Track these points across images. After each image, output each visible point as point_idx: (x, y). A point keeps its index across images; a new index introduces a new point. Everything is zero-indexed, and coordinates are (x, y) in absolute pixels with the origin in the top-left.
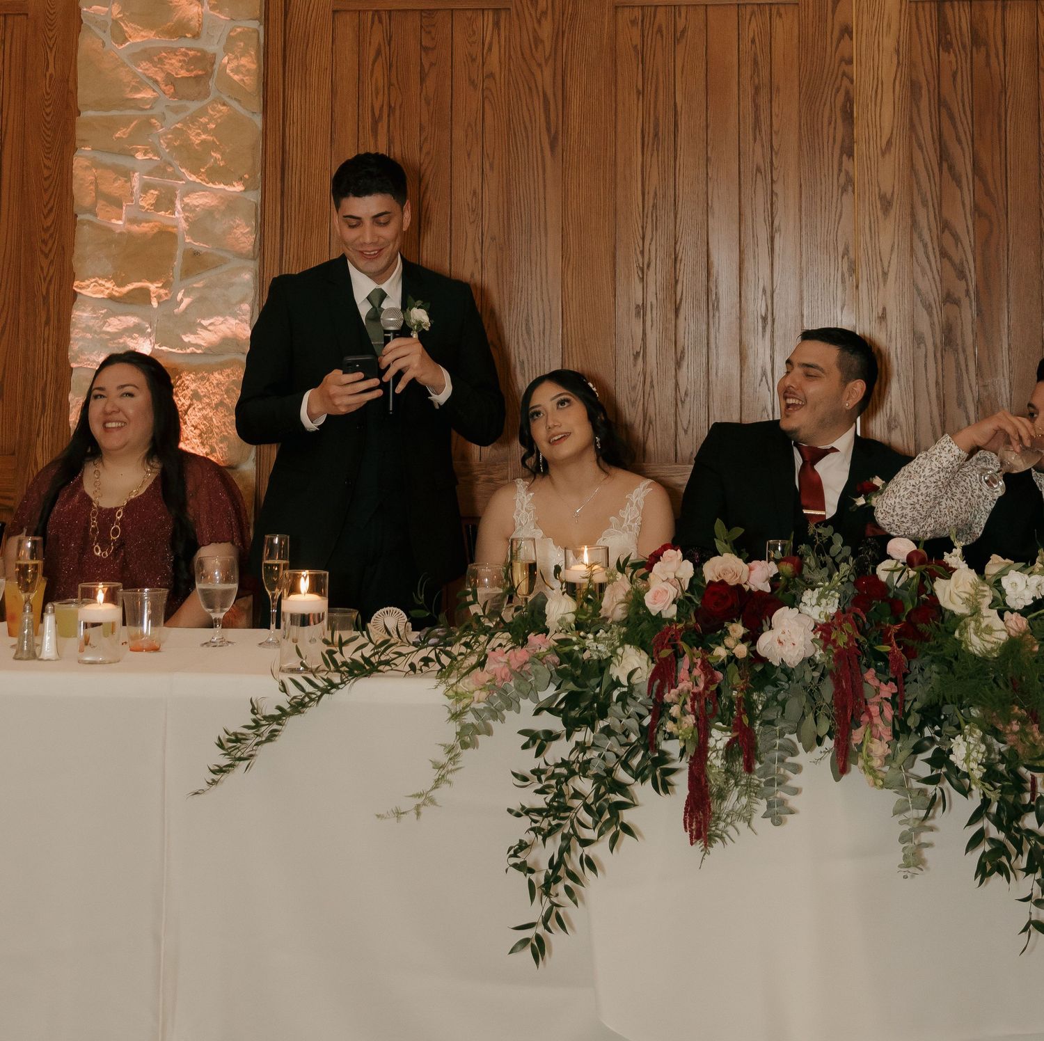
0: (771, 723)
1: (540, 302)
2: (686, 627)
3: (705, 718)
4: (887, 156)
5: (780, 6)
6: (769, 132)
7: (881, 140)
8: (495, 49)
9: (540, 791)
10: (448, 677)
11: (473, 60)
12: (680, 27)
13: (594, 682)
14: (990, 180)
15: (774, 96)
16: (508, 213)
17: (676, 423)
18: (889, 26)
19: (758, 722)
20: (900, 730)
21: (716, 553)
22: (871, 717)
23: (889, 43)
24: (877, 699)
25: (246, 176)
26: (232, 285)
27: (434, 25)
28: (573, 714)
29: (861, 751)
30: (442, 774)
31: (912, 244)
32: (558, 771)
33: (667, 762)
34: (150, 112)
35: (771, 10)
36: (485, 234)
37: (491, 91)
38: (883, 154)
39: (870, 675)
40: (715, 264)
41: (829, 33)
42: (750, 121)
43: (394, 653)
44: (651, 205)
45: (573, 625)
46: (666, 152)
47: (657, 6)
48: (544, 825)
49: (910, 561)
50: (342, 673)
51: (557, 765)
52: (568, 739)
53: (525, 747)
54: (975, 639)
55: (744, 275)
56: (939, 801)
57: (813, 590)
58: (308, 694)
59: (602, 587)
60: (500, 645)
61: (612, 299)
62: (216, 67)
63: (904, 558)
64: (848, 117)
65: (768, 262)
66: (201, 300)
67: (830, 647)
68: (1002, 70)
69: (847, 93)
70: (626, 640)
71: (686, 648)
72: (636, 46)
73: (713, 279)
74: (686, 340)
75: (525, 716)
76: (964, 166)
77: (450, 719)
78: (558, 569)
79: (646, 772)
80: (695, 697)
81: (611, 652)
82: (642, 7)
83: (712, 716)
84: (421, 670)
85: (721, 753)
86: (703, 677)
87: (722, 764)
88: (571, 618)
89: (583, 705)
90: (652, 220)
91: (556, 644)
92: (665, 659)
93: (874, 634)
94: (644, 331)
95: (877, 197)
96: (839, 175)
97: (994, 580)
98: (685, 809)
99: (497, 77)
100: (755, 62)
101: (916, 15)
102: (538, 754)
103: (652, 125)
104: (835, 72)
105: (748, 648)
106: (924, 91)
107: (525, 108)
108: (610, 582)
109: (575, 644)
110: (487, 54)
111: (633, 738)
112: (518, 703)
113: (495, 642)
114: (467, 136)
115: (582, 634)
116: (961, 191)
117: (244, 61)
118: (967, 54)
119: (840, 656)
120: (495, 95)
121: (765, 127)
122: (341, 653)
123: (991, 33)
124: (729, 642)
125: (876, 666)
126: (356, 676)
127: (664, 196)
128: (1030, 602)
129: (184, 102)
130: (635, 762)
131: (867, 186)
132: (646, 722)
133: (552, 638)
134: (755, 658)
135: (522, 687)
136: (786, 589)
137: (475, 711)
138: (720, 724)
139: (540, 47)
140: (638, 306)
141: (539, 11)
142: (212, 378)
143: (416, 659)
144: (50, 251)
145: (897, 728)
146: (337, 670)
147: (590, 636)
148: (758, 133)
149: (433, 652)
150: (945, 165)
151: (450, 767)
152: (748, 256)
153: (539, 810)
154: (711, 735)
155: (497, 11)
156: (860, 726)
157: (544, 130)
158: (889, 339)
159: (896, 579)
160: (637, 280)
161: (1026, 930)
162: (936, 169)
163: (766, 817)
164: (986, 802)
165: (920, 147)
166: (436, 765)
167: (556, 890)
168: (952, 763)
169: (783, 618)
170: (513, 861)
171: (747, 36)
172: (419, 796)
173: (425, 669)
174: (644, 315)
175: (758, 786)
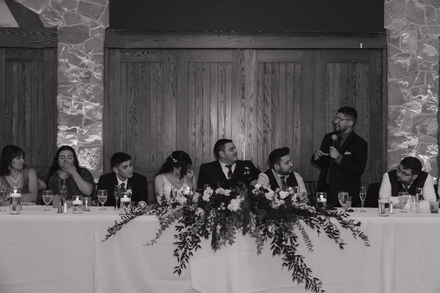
0: (230, 224)
1: (171, 132)
2: (212, 204)
5: (228, 63)
6: (225, 93)
7: (250, 95)
8: (160, 72)
9: (180, 239)
11: (155, 74)
12: (204, 67)
13: (191, 216)
14: (275, 104)
15: (226, 84)
16: (163, 111)
17: (202, 160)
18: (253, 68)
19: (227, 224)
20: (257, 224)
21: (218, 188)
22: (251, 222)
23: (253, 72)
24: (252, 218)
25: (100, 102)
26: (97, 127)
27: (145, 66)
29: (249, 229)
30: (158, 236)
31: (257, 119)
32: (184, 234)
33: (208, 232)
34: (76, 86)
35: (225, 64)
36: (158, 116)
37: (159, 82)
38: (251, 98)
39: (251, 213)
40: (212, 123)
41: (239, 70)
42: (220, 90)
43: (146, 210)
44: (197, 110)
45: (187, 204)
46: (201, 97)
47: (198, 62)
48: (182, 246)
50: (135, 214)
51: (184, 233)
52: (186, 228)
53: (177, 230)
54: (274, 205)
55: (218, 126)
56: (265, 239)
57: (239, 195)
58: (128, 219)
59: (192, 195)
60: (170, 208)
61: (188, 131)
62: (92, 75)
63: (259, 188)
64: (243, 88)
65: (224, 123)
66: (89, 131)
67: (243, 207)
68: (278, 78)
69: (243, 84)
70: (199, 207)
71: (212, 208)
72: (194, 72)
73: (211, 127)
74: (205, 141)
76: (269, 101)
77: (160, 224)
78: (182, 192)
79: (203, 234)
80: (214, 218)
81: (195, 209)
82: (195, 62)
83: (217, 222)
85: (219, 230)
86: (215, 214)
87: (219, 233)
88: (186, 202)
89: (189, 220)
90: (197, 113)
91: (183, 208)
92: (207, 210)
93: (252, 205)
94: (195, 139)
95: (249, 108)
96: (241, 103)
97: (277, 193)
98: (212, 242)
99: (160, 79)
100: (222, 76)
101: (259, 65)
102: (180, 231)
103: (197, 91)
104: (240, 79)
105: (225, 208)
106: (261, 83)
107: (167, 86)
108: (194, 194)
109: (187, 207)
110: (158, 73)
111: (200, 227)
112: (174, 220)
113: (169, 208)
114: (153, 93)
116: (269, 106)
117: (99, 74)
118: (270, 75)
119: (245, 209)
121: (224, 91)
122: (135, 210)
123: (276, 69)
124: (221, 207)
125: (252, 211)
126: (138, 215)
127: (200, 108)
128: (285, 197)
129: (84, 83)
130: (200, 232)
131: (247, 106)
132: (203, 224)
133: (182, 206)
134: (227, 209)
135: (176, 217)
136: (233, 195)
137: (165, 223)
138: (219, 224)
139: (171, 72)
140: (194, 133)
141: (170, 63)
142: (92, 149)
143: (151, 212)
144: (51, 119)
146: (134, 214)
147: (190, 206)
148: (222, 93)
149: (155, 210)
151: (159, 234)
152: (220, 121)
153: (180, 243)
154: (217, 226)
155: (160, 63)
156: (249, 224)
157: (172, 92)
158: (252, 141)
159: (256, 193)
160: (194, 127)
161: (283, 265)
162: (263, 102)
163: (229, 243)
164: (275, 239)
165: (259, 96)
166: (157, 234)
167: (184, 259)
168: (268, 231)
169: (233, 201)
170: (175, 253)
171: (220, 70)
172: (153, 241)
173: (153, 213)
174: (195, 135)
175: (227, 237)
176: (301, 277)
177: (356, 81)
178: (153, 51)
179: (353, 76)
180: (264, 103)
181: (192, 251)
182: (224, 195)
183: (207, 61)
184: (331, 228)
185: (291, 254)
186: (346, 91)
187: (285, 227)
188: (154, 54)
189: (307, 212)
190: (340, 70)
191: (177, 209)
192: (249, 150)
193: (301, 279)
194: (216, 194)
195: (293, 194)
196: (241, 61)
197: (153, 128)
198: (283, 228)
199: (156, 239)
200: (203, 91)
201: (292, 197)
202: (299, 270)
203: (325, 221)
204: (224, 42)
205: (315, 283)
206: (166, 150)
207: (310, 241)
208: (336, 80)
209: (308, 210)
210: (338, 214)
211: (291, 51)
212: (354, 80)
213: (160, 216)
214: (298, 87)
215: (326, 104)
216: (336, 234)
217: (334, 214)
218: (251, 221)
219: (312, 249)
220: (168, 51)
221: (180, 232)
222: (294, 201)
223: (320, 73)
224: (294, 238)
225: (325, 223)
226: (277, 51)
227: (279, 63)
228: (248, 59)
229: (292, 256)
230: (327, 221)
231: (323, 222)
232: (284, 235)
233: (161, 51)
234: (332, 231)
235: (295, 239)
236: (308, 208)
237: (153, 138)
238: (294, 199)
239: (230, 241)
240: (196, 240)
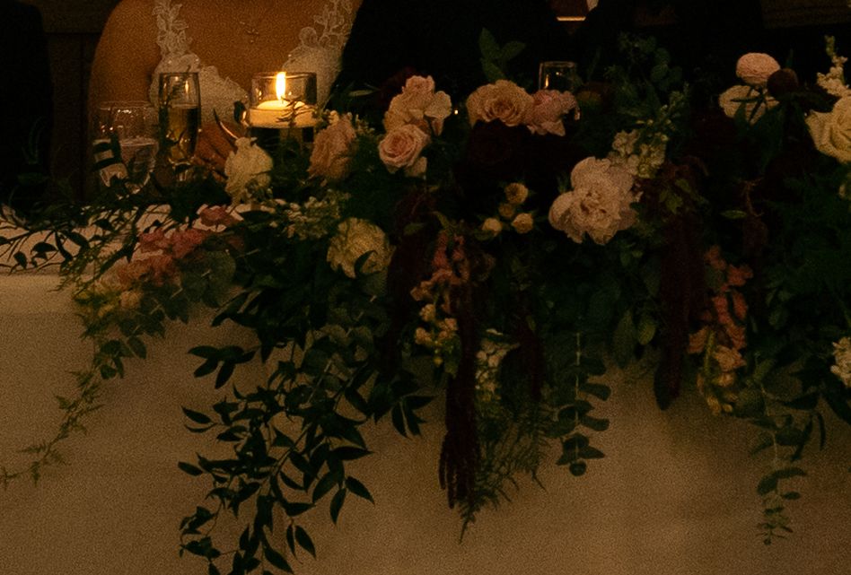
2: (441, 190)
3: (473, 322)
9: (227, 436)
10: (80, 272)
19: (548, 327)
20: (758, 331)
21: (484, 81)
22: (716, 315)
24: (724, 288)
29: (701, 364)
30: (74, 416)
32: (252, 405)
39: (713, 256)
45: (269, 190)
48: (234, 485)
49: (772, 85)
51: (251, 398)
52: (263, 359)
53: (200, 372)
57: (629, 132)
59: (308, 133)
60: (157, 223)
63: (763, 82)
67: (656, 214)
70: (350, 211)
71: (443, 220)
75: (200, 326)
77: (86, 334)
79: (383, 403)
80: (456, 292)
81: (328, 228)
83: (481, 319)
84: (34, 263)
85: (494, 372)
86: (467, 263)
87: (497, 389)
88: (264, 180)
89: (285, 307)
91: (241, 219)
92: (412, 238)
98: (443, 455)
102: (220, 382)
105: (534, 218)
111: (360, 355)
112: (187, 308)
113: (147, 219)
115: (282, 202)
119: (671, 227)
124: (505, 211)
130: (364, 391)
132: (383, 328)
133: (236, 211)
134: (544, 229)
135: (195, 286)
136: (587, 133)
138: (494, 331)
143: (27, 247)
145: (755, 329)
147: (295, 206)
149: (53, 236)
153: (226, 465)
154: (480, 348)
156: (700, 328)
159: (749, 114)
163: (560, 461)
166: (64, 403)
169: (588, 173)
170: (189, 538)
172: (37, 449)
173: (40, 261)
175: (548, 419)
181: (304, 520)
182: (522, 128)
191: (204, 227)
194: (473, 122)
199: (59, 438)
213: (86, 278)
218: (711, 307)
221: (226, 393)
239: (568, 446)
240: (336, 443)
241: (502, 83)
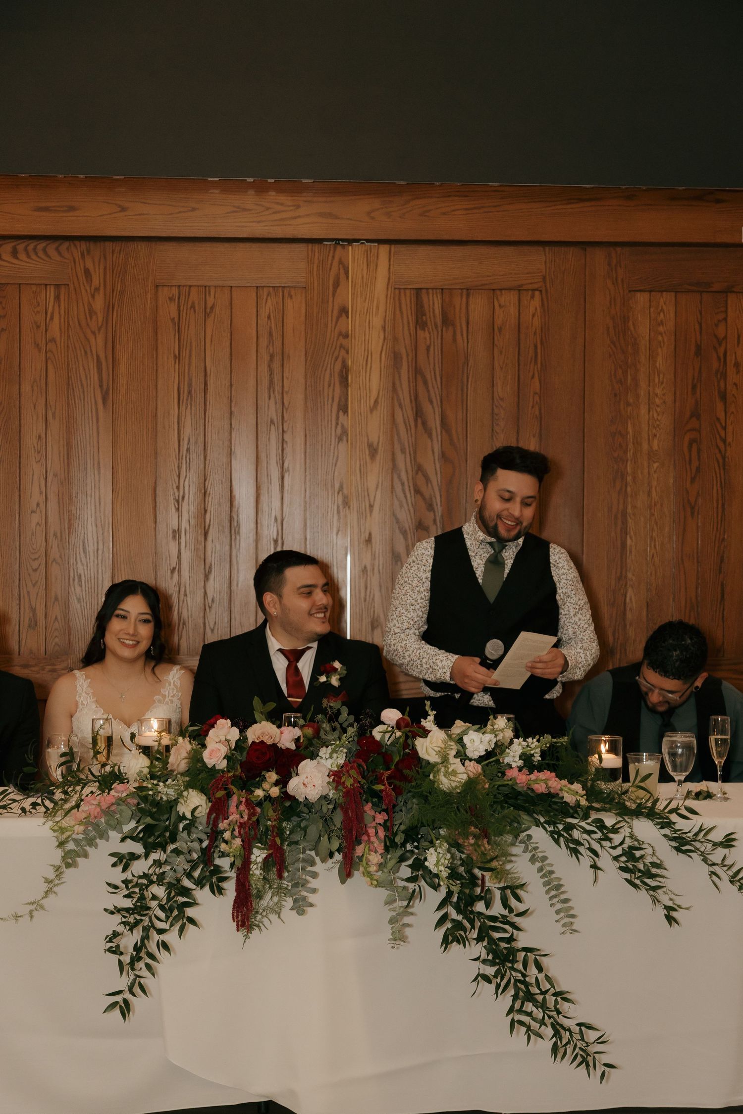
0: (297, 843)
1: (94, 527)
2: (234, 776)
3: (249, 840)
4: (374, 412)
5: (291, 290)
6: (281, 391)
7: (370, 400)
8: (57, 317)
9: (128, 896)
10: (54, 816)
11: (38, 327)
12: (209, 305)
13: (165, 817)
14: (454, 432)
15: (285, 363)
16: (68, 454)
17: (205, 624)
18: (378, 308)
19: (287, 843)
20: (390, 845)
21: (255, 722)
22: (369, 836)
23: (377, 322)
24: (374, 824)
27: (5, 297)
28: (150, 840)
29: (362, 861)
30: (51, 887)
31: (392, 483)
32: (140, 881)
33: (221, 872)
35: (283, 292)
36: (48, 470)
37: (52, 352)
38: (371, 411)
39: (368, 808)
40: (237, 497)
41: (330, 312)
42: (265, 382)
43: (9, 800)
44: (185, 449)
45: (148, 776)
46: (198, 407)
47: (190, 286)
48: (131, 920)
49: (399, 725)
51: (140, 877)
52: (146, 859)
53: (114, 865)
54: (444, 780)
55: (260, 506)
56: (417, 894)
57: (327, 747)
59: (168, 748)
60: (92, 792)
61: (153, 525)
63: (393, 723)
64: (344, 381)
65: (279, 496)
67: (340, 787)
68: (466, 344)
69: (344, 362)
70: (189, 786)
71: (235, 790)
72: (174, 319)
73: (234, 509)
74: (212, 558)
75: (114, 843)
76: (435, 422)
77: (58, 846)
78: (133, 736)
79: (205, 880)
80: (241, 825)
81: (178, 794)
82: (179, 286)
83: (254, 839)
84: (31, 812)
85: (260, 865)
86: (246, 811)
87: (260, 874)
88: (146, 771)
89: (157, 833)
90: (186, 462)
91: (134, 790)
92: (220, 799)
93: (371, 779)
94: (179, 551)
95: (366, 444)
96: (336, 427)
97: (457, 738)
98: (233, 906)
99: (59, 345)
100: (271, 334)
101: (399, 299)
102: (124, 871)
103: (186, 383)
104: (335, 344)
105: (280, 789)
106: (405, 360)
107: (81, 368)
108: (173, 745)
109: (150, 789)
110: (49, 322)
111: (195, 856)
112: (107, 833)
113: (87, 790)
114: (33, 390)
115: (155, 782)
116: (432, 441)
118: (438, 332)
119: (348, 794)
120: (56, 357)
121: (278, 388)
123: (457, 316)
124: (266, 786)
125: (372, 802)
127: (196, 442)
128: (484, 753)
130: (196, 874)
131: (358, 437)
132: (205, 844)
133: (132, 786)
134: (286, 796)
135: (111, 822)
136: (307, 748)
137: (76, 841)
138: (259, 845)
139: (94, 317)
140: (174, 531)
141: (93, 288)
143: (27, 804)
145: (388, 844)
147: (161, 784)
148: (272, 393)
149: (40, 799)
150: (419, 421)
151: (57, 882)
152: (264, 491)
153: (127, 910)
154: (253, 853)
155: (57, 286)
156: (361, 843)
157: (97, 386)
158: (374, 557)
159: (387, 739)
160: (174, 510)
161: (474, 980)
162: (412, 424)
163: (291, 909)
164: (450, 894)
165: (400, 406)
166: (48, 881)
167: (141, 965)
168: (427, 867)
169: (307, 767)
170: (109, 945)
171: (264, 314)
172: (32, 903)
173: (33, 811)
174: (179, 538)
175: (286, 888)
176: (534, 1019)
177: (728, 354)
178: (32, 246)
179: (716, 336)
180: (416, 426)
181: (164, 937)
182: (274, 746)
183: (220, 283)
184: (638, 854)
185: (503, 945)
186: (694, 387)
187: (484, 854)
188: (34, 257)
189: (556, 803)
190: (672, 315)
191: (116, 794)
192: (366, 588)
193: (535, 1025)
194: (250, 742)
195: (511, 742)
196: (337, 285)
197: (33, 512)
198: (474, 858)
199: (43, 898)
200: (206, 384)
201: (507, 750)
202: (530, 997)
203: (615, 830)
204: (277, 216)
205: (583, 1039)
206: (78, 589)
207: (566, 901)
208: (660, 350)
209: (561, 795)
210: (662, 808)
211: (508, 250)
212: (721, 351)
213: (57, 819)
214: (531, 374)
215: (628, 433)
216: (653, 876)
217: (645, 808)
218: (367, 833)
219: (574, 928)
220: (83, 245)
221: (128, 875)
222: (514, 765)
223: (608, 328)
224: (513, 890)
225: (617, 838)
226: (459, 251)
227: (468, 291)
228: (363, 277)
229: (505, 952)
230: (621, 830)
231: (611, 835)
232: (480, 882)
233: (59, 246)
234: (641, 866)
235: (519, 892)
236: (561, 790)
237: (34, 547)
238: (513, 756)
239: (295, 901)
240: (182, 899)
241: (264, 723)
